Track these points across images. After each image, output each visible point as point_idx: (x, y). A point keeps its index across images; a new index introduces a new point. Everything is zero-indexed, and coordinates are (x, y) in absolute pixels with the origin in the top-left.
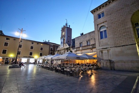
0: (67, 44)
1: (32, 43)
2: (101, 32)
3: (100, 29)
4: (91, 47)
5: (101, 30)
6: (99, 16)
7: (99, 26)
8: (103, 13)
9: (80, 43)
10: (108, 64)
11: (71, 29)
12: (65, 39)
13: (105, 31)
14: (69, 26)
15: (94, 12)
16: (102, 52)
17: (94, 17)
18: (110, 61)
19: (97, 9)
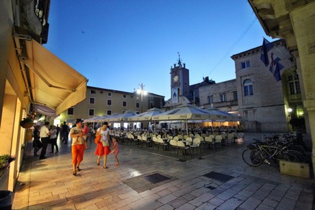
0: (184, 98)
1: (125, 97)
2: (246, 88)
3: (244, 83)
4: (229, 104)
5: (246, 85)
6: (243, 66)
7: (244, 79)
8: (248, 62)
9: (208, 97)
10: (254, 126)
11: (188, 70)
12: (181, 88)
13: (251, 86)
14: (184, 65)
15: (236, 58)
16: (246, 112)
17: (236, 65)
18: (257, 123)
19: (244, 54)
